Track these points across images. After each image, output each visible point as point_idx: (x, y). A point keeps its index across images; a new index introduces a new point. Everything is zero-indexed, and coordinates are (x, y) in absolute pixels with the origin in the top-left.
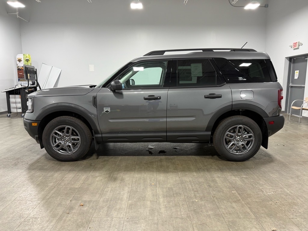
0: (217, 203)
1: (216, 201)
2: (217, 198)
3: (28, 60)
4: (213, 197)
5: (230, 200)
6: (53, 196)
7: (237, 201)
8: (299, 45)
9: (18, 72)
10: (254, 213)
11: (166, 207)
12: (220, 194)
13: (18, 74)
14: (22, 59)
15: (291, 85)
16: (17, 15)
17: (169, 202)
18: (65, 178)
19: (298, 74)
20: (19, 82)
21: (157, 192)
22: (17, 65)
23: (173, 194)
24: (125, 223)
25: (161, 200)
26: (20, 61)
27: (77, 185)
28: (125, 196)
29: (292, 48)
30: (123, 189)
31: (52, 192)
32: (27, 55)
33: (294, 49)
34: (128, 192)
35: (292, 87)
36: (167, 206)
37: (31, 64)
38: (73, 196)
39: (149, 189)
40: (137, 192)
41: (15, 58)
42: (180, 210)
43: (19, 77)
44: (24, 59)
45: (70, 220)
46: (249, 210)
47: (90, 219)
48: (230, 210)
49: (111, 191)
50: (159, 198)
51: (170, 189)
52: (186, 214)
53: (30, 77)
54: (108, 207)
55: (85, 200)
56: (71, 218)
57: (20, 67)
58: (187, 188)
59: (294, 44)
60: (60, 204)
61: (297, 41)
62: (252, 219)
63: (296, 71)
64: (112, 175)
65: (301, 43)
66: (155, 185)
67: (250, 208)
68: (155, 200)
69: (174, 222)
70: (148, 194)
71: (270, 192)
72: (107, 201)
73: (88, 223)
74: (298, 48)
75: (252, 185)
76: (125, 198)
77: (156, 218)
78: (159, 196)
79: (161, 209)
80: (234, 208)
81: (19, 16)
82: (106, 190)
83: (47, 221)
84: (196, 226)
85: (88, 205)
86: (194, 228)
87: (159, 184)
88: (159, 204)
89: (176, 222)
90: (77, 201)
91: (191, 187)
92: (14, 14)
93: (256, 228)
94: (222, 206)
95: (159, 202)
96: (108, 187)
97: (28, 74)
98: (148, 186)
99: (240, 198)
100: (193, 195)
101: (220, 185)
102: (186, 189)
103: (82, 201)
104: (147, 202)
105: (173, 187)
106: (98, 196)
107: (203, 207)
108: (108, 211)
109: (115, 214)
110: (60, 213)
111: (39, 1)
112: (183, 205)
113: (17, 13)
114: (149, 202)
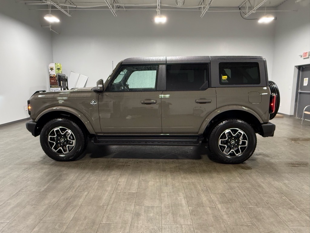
0: (274, 210)
1: (272, 208)
2: (271, 205)
3: (59, 68)
4: (268, 203)
5: (285, 206)
6: (116, 201)
7: (292, 208)
8: (309, 55)
9: (50, 79)
11: (227, 214)
12: (272, 200)
13: (50, 81)
14: (54, 68)
15: (299, 91)
16: (50, 29)
17: (228, 209)
18: (119, 182)
19: (307, 81)
20: (51, 88)
21: (212, 198)
22: (49, 73)
23: (228, 201)
24: (196, 231)
25: (219, 206)
26: (52, 69)
27: (134, 190)
28: (184, 202)
29: (301, 57)
30: (178, 195)
31: (113, 197)
32: (59, 64)
33: (304, 59)
35: (301, 93)
36: (227, 212)
37: (62, 72)
38: (134, 201)
39: (203, 195)
40: (192, 197)
41: (48, 66)
42: (242, 217)
43: (51, 84)
44: (55, 68)
45: (141, 227)
47: (161, 225)
48: (290, 218)
49: (168, 196)
50: (216, 204)
51: (223, 195)
52: (249, 221)
53: (63, 84)
54: (173, 214)
55: (147, 205)
56: (142, 224)
57: (52, 75)
58: (239, 194)
59: (304, 54)
60: (125, 210)
61: (308, 52)
63: (305, 79)
64: (161, 180)
66: (207, 190)
68: (214, 206)
69: (242, 230)
70: (204, 200)
72: (169, 207)
73: (161, 230)
74: (308, 58)
76: (185, 204)
77: (222, 225)
78: (215, 203)
79: (223, 216)
80: (292, 215)
81: (52, 29)
82: (162, 195)
83: (121, 228)
85: (153, 211)
87: (210, 189)
88: (219, 210)
89: (243, 230)
90: (140, 207)
91: (241, 193)
92: (48, 27)
94: (280, 213)
95: (218, 209)
96: (163, 193)
97: (61, 82)
98: (201, 192)
99: (293, 204)
100: (247, 201)
101: (268, 190)
102: (237, 194)
103: (145, 206)
104: (207, 208)
105: (224, 193)
106: (157, 201)
107: (262, 214)
108: (174, 217)
109: (182, 221)
110: (129, 219)
111: (69, 16)
112: (242, 211)
113: (50, 27)
114: (208, 209)
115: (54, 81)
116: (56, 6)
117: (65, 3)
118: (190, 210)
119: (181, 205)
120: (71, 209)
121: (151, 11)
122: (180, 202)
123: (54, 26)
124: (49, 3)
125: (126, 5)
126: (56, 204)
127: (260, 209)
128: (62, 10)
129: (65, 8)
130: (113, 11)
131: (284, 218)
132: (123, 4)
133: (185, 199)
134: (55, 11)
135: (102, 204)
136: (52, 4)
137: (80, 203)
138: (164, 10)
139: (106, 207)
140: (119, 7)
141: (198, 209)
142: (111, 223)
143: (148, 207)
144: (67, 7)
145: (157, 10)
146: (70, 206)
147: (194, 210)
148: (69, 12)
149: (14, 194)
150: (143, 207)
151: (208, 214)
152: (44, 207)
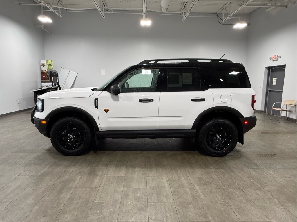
0: (243, 190)
1: (242, 188)
2: (241, 186)
4: (239, 185)
5: (253, 188)
6: (106, 184)
7: (259, 189)
8: (278, 58)
9: (41, 75)
10: (276, 199)
11: (204, 194)
12: (242, 182)
13: (42, 77)
14: (46, 64)
15: (269, 89)
17: (204, 190)
19: (276, 80)
20: (42, 83)
21: (191, 181)
22: (41, 69)
23: (205, 183)
24: (177, 208)
25: (197, 188)
26: (43, 65)
28: (166, 184)
29: (271, 59)
30: (162, 178)
31: (104, 180)
32: (50, 61)
33: (273, 61)
34: (167, 181)
35: (270, 91)
36: (204, 192)
38: (123, 183)
39: (183, 179)
40: (174, 180)
41: (40, 63)
42: (216, 196)
43: (42, 79)
45: (130, 204)
46: (271, 197)
47: (147, 203)
48: (256, 197)
49: (152, 179)
50: (194, 186)
51: (200, 178)
52: (222, 200)
53: (54, 79)
54: (157, 194)
55: (134, 187)
57: (44, 71)
58: (214, 178)
59: (273, 57)
60: (115, 191)
61: (276, 55)
62: (277, 204)
63: (274, 79)
65: (280, 56)
66: (187, 175)
67: (271, 194)
68: (192, 188)
69: (216, 206)
70: (184, 182)
71: (282, 181)
72: (153, 189)
73: (147, 207)
74: (277, 60)
75: (265, 175)
76: (167, 186)
77: (200, 203)
79: (200, 195)
80: (258, 194)
82: (147, 179)
83: (112, 206)
84: (235, 210)
85: (139, 192)
86: (235, 211)
87: (190, 174)
90: (129, 188)
91: (216, 177)
92: (40, 26)
93: (284, 211)
94: (249, 193)
95: (196, 190)
96: (148, 177)
97: (53, 77)
98: (181, 176)
99: (260, 186)
100: (221, 184)
101: (239, 175)
103: (133, 188)
104: (186, 189)
105: (201, 176)
106: (143, 184)
107: (234, 194)
108: (158, 197)
109: (165, 200)
110: (119, 198)
111: (61, 16)
112: (216, 192)
113: (43, 26)
114: (188, 190)
115: (46, 76)
116: (49, 7)
117: (57, 5)
118: (172, 191)
119: (164, 187)
120: (67, 190)
121: (137, 14)
122: (163, 185)
123: (46, 26)
124: (42, 4)
125: (114, 9)
126: (53, 186)
127: (232, 190)
128: (55, 11)
129: (57, 9)
130: (102, 13)
131: (251, 197)
132: (111, 7)
133: (167, 182)
134: (47, 12)
135: (94, 186)
136: (45, 5)
137: (74, 186)
138: (149, 14)
139: (98, 188)
140: (107, 9)
141: (179, 190)
142: (103, 202)
143: (136, 189)
144: (59, 8)
145: (143, 14)
146: (66, 188)
147: (175, 190)
148: (60, 13)
149: (14, 178)
150: (131, 189)
151: (187, 194)
152: (43, 189)
